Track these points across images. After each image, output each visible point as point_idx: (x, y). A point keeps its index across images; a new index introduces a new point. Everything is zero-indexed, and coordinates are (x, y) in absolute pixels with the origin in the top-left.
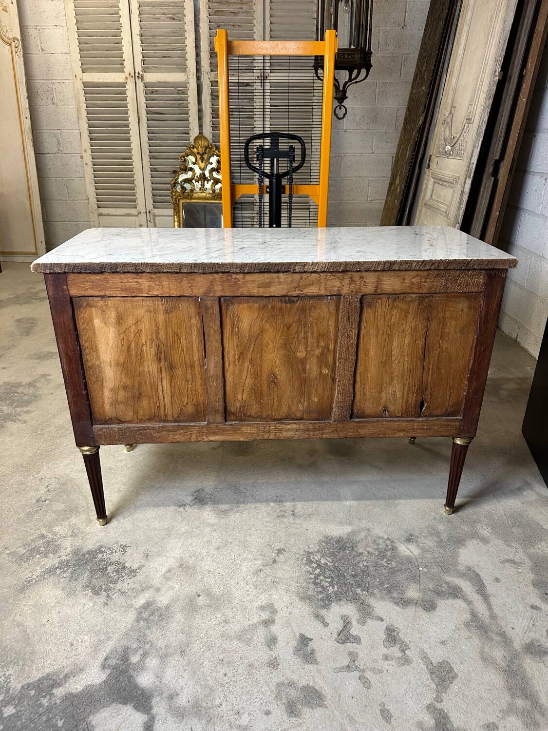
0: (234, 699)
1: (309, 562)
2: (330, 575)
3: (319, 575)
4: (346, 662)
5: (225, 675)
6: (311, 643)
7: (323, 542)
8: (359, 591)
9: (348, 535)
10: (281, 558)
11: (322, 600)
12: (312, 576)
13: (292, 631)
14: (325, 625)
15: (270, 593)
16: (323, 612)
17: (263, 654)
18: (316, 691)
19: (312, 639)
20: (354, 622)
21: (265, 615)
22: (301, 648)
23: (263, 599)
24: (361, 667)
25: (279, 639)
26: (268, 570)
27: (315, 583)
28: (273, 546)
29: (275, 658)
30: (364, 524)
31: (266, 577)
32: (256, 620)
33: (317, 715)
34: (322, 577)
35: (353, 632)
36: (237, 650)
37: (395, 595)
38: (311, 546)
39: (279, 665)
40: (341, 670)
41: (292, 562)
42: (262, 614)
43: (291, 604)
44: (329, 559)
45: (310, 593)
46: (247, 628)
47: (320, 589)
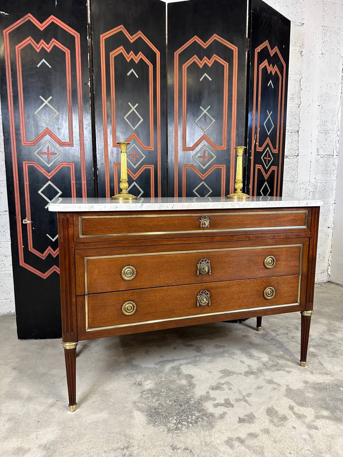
0: (300, 444)
1: (177, 429)
2: (185, 416)
3: (188, 422)
4: (243, 403)
5: (290, 453)
6: (241, 417)
7: (154, 424)
8: (192, 402)
9: (142, 412)
10: (180, 446)
11: (208, 417)
12: (191, 425)
13: (239, 427)
14: (225, 413)
15: (217, 445)
16: (217, 415)
17: (264, 438)
18: (267, 411)
19: (239, 417)
20: (216, 402)
21: (236, 444)
22: (248, 421)
23: (224, 448)
24: (242, 397)
25: (249, 432)
26: (196, 451)
27: (196, 422)
28: (170, 454)
29: (262, 431)
30: (130, 405)
31: (204, 451)
32: (243, 448)
33: (279, 409)
34: (189, 420)
35: (223, 402)
36: (271, 452)
37: (188, 388)
38: (162, 430)
39: (265, 429)
40: (249, 404)
41: (182, 438)
42: (236, 445)
43: (220, 432)
44: (171, 419)
45: (205, 424)
46: (252, 451)
47: (200, 419)
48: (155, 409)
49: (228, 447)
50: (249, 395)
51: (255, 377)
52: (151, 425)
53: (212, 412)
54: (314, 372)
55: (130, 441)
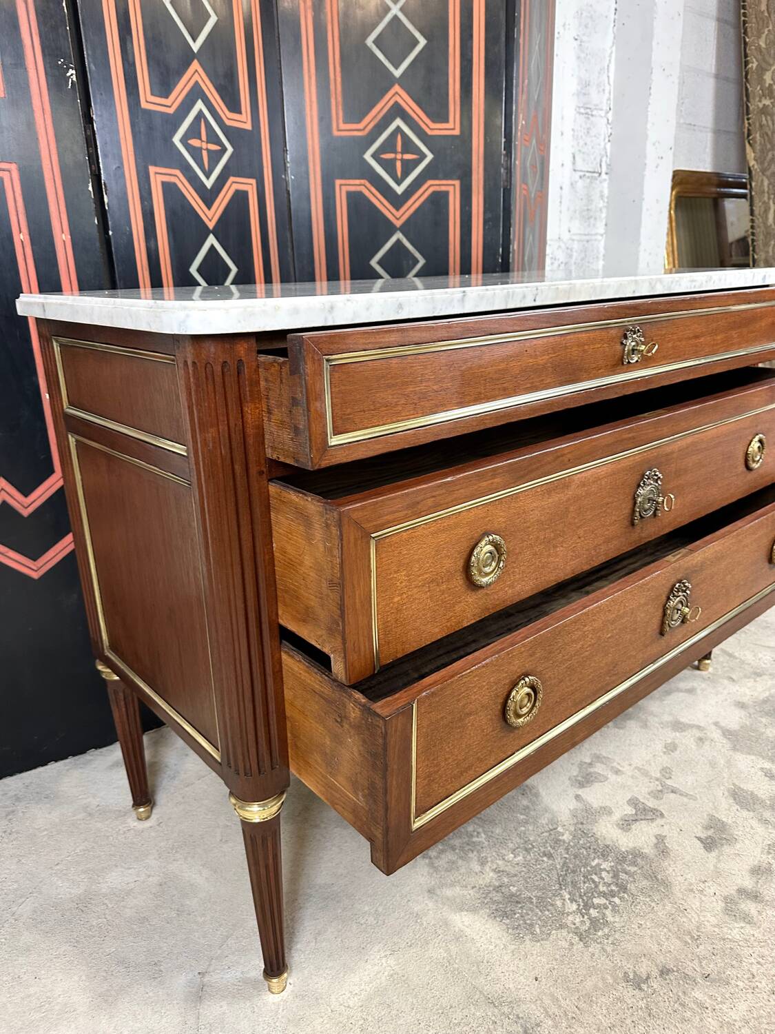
1: (595, 924)
2: (585, 883)
3: (604, 895)
4: (672, 797)
6: (701, 835)
7: (532, 933)
8: (566, 837)
9: (474, 910)
10: (644, 968)
11: (634, 864)
12: (616, 900)
13: (719, 861)
14: (660, 839)
15: (716, 930)
16: (649, 851)
18: (734, 800)
19: (696, 837)
20: (617, 816)
21: (751, 907)
22: (721, 839)
23: (736, 931)
24: (658, 783)
25: (748, 867)
26: (691, 967)
27: (622, 888)
28: (642, 1004)
29: (769, 853)
32: (770, 912)
33: (751, 786)
34: (602, 888)
35: (630, 810)
38: (564, 944)
39: (770, 845)
40: (687, 795)
41: (629, 946)
42: (754, 912)
43: (692, 890)
44: (559, 903)
45: (645, 883)
47: (623, 876)
48: (498, 889)
49: (743, 925)
50: (666, 772)
51: (641, 724)
52: (528, 942)
53: (631, 845)
54: (734, 677)
55: (517, 1011)
